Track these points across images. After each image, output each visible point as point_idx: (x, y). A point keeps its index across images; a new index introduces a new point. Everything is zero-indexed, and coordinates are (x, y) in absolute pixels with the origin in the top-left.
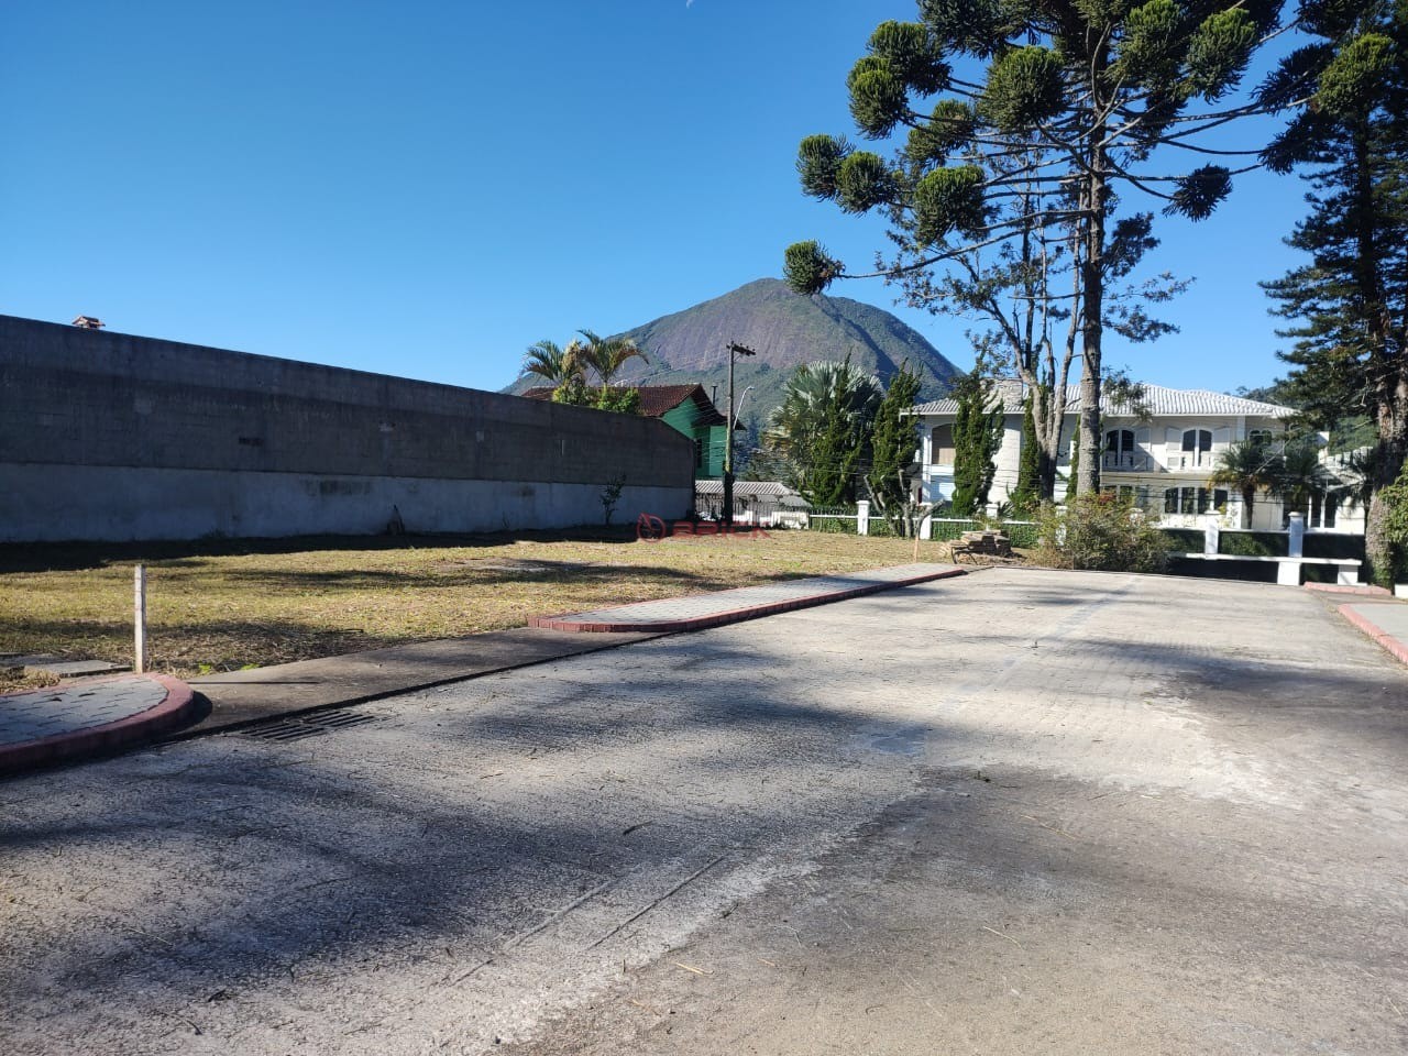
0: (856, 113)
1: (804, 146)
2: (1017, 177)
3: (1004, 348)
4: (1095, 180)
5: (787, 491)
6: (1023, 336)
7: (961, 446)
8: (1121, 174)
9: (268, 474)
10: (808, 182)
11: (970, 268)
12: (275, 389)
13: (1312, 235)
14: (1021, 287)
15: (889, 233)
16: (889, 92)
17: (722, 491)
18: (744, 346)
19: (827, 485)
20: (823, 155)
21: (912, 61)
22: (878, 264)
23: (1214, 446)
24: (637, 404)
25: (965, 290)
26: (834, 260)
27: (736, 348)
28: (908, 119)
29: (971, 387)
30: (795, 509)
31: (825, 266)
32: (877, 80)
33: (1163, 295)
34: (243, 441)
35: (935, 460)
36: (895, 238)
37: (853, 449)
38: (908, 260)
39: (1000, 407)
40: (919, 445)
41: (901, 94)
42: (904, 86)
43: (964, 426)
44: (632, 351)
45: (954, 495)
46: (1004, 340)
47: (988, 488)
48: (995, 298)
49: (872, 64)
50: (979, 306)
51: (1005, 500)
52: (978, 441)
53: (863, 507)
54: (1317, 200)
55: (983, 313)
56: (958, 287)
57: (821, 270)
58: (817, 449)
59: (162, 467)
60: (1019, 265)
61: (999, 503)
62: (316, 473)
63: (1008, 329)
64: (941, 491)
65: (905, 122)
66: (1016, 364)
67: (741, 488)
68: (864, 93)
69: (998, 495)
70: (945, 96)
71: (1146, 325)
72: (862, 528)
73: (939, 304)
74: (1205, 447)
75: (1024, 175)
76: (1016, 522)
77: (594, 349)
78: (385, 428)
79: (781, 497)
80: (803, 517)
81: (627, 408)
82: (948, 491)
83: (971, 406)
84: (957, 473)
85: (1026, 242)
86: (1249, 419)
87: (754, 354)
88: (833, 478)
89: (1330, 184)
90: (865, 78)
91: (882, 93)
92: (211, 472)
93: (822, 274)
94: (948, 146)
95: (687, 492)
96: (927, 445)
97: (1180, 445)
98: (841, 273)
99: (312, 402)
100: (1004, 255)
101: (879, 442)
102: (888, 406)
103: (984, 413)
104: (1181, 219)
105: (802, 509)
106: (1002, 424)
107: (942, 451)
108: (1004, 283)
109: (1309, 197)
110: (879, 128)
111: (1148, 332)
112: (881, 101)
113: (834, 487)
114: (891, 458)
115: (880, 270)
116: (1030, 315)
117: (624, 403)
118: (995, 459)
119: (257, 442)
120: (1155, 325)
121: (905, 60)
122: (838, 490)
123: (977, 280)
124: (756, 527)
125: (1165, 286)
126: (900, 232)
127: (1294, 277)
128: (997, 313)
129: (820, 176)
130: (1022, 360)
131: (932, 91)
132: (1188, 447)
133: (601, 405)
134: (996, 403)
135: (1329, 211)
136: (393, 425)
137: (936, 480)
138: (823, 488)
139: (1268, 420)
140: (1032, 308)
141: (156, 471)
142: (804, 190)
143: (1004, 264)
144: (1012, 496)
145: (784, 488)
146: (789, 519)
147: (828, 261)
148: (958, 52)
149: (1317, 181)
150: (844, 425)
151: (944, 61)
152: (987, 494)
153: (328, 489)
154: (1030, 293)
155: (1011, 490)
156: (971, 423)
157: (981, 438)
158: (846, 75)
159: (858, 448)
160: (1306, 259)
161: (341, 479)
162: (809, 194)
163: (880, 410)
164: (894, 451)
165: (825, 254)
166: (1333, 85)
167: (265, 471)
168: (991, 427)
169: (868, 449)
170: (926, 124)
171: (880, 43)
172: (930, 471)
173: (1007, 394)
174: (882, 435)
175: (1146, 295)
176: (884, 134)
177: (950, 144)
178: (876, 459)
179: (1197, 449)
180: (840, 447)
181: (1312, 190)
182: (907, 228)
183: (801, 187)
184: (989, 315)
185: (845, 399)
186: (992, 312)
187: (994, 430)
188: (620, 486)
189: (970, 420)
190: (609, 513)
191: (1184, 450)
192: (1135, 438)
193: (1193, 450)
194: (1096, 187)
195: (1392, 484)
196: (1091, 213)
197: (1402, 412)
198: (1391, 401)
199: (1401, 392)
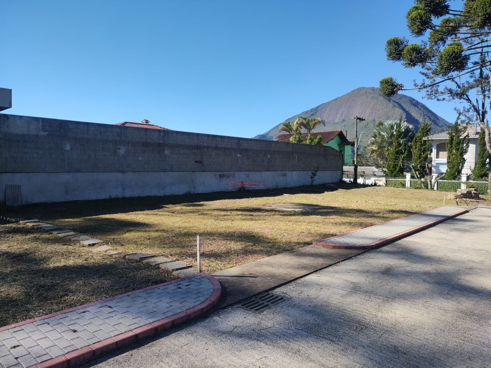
0: (409, 27)
1: (388, 42)
2: (477, 46)
3: (472, 113)
5: (377, 170)
6: (481, 108)
7: (450, 152)
9: (204, 172)
10: (389, 55)
11: (456, 83)
12: (205, 144)
14: (479, 88)
15: (420, 72)
16: (424, 19)
17: (353, 170)
18: (361, 117)
19: (393, 167)
20: (396, 45)
21: (434, 5)
22: (415, 85)
24: (321, 141)
25: (454, 92)
26: (399, 84)
27: (358, 118)
28: (432, 27)
29: (455, 129)
30: (380, 176)
31: (396, 86)
32: (419, 14)
34: (196, 162)
35: (437, 156)
36: (423, 74)
37: (403, 154)
38: (428, 82)
39: (468, 136)
40: (432, 151)
41: (430, 18)
42: (430, 15)
43: (452, 144)
44: (319, 122)
45: (447, 171)
46: (471, 111)
47: (462, 169)
48: (467, 93)
49: (416, 8)
50: (460, 98)
51: (470, 173)
52: (458, 149)
53: (408, 176)
55: (462, 100)
56: (451, 91)
57: (394, 88)
58: (388, 154)
59: (173, 171)
60: (478, 80)
61: (467, 174)
62: (218, 172)
63: (473, 106)
64: (440, 168)
65: (431, 29)
66: (477, 120)
67: (360, 169)
68: (413, 20)
69: (467, 170)
70: (447, 17)
72: (408, 184)
73: (441, 97)
75: (480, 45)
76: (475, 182)
77: (305, 122)
78: (239, 155)
79: (374, 172)
80: (384, 179)
81: (317, 143)
82: (444, 169)
83: (454, 136)
84: (448, 162)
85: (481, 71)
87: (365, 120)
88: (395, 165)
90: (414, 14)
91: (421, 19)
92: (187, 172)
93: (395, 90)
94: (447, 35)
95: (340, 172)
96: (434, 151)
98: (402, 89)
99: (216, 148)
100: (471, 77)
101: (415, 152)
102: (418, 137)
103: (460, 138)
105: (383, 176)
106: (468, 143)
107: (441, 153)
108: (472, 87)
110: (420, 32)
112: (421, 22)
113: (396, 168)
114: (420, 157)
115: (416, 86)
117: (316, 140)
118: (465, 156)
119: (200, 162)
121: (431, 5)
122: (398, 169)
123: (459, 87)
124: (364, 186)
126: (425, 71)
128: (469, 100)
129: (395, 53)
130: (480, 118)
131: (441, 15)
133: (308, 142)
134: (465, 134)
136: (241, 154)
137: (438, 164)
138: (391, 169)
140: (485, 97)
141: (171, 173)
142: (388, 59)
143: (471, 80)
144: (473, 171)
145: (376, 169)
146: (377, 180)
147: (397, 84)
150: (400, 145)
151: (446, 4)
152: (461, 171)
153: (222, 176)
154: (484, 92)
155: (473, 168)
156: (454, 142)
157: (459, 148)
158: (406, 14)
159: (406, 153)
161: (225, 173)
162: (389, 60)
163: (415, 139)
164: (421, 155)
165: (396, 82)
167: (203, 171)
168: (463, 143)
169: (410, 153)
170: (437, 28)
172: (435, 161)
173: (471, 132)
174: (416, 148)
176: (422, 34)
177: (448, 35)
178: (413, 158)
180: (399, 153)
182: (428, 70)
183: (386, 58)
184: (465, 100)
185: (401, 135)
186: (466, 100)
187: (465, 145)
188: (316, 171)
189: (454, 141)
190: (312, 181)
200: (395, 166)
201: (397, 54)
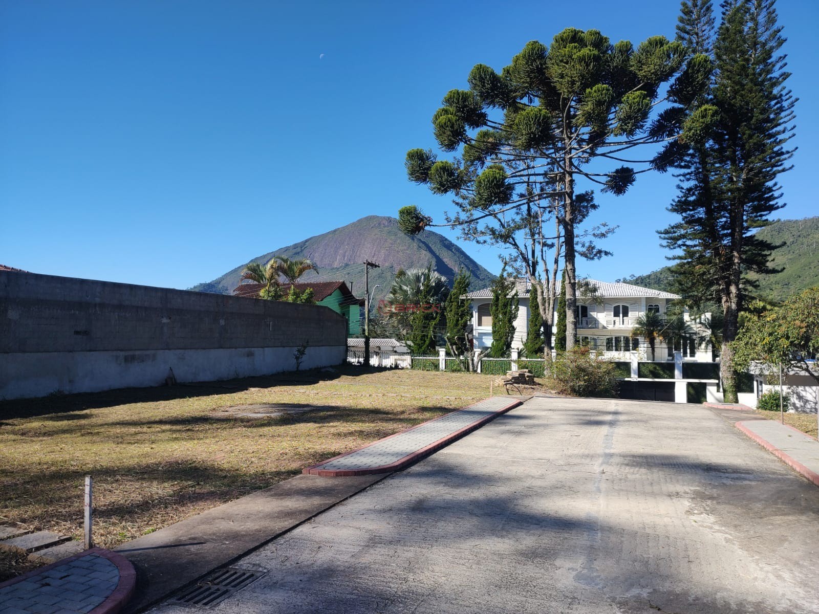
0: (437, 136)
1: (409, 155)
2: (522, 173)
3: (520, 263)
4: (567, 176)
5: (398, 344)
6: (530, 257)
7: (496, 317)
8: (580, 172)
9: (92, 353)
10: (412, 174)
11: (500, 220)
12: (98, 300)
13: (681, 206)
14: (527, 230)
15: (454, 201)
16: (456, 127)
17: (363, 345)
18: (373, 262)
19: (421, 340)
20: (419, 159)
21: (468, 111)
22: (447, 219)
23: (630, 314)
24: (312, 297)
25: (497, 233)
26: (426, 216)
27: (369, 264)
28: (467, 141)
29: (501, 285)
30: (403, 354)
31: (422, 220)
32: (449, 120)
33: (603, 235)
34: (77, 333)
35: (480, 324)
36: (457, 204)
37: (435, 319)
38: (463, 216)
39: (516, 294)
40: (472, 317)
41: (463, 127)
42: (464, 123)
43: (497, 306)
44: (309, 267)
45: (493, 344)
46: (519, 260)
47: (511, 341)
48: (514, 236)
49: (446, 111)
50: (505, 242)
51: (521, 347)
52: (505, 314)
53: (442, 352)
54: (682, 188)
55: (508, 245)
56: (493, 231)
57: (420, 222)
58: (414, 319)
59: (24, 352)
60: (526, 218)
61: (518, 349)
62: (122, 350)
63: (522, 254)
64: (484, 340)
65: (466, 142)
66: (526, 272)
67: (373, 342)
68: (442, 127)
69: (517, 344)
70: (484, 128)
71: (595, 251)
72: (442, 365)
73: (481, 239)
74: (626, 314)
75: (525, 172)
76: (528, 359)
77: (285, 266)
78: (165, 320)
79: (395, 347)
80: (408, 359)
81: (306, 300)
82: (489, 342)
83: (500, 294)
84: (494, 332)
85: (529, 206)
86: (647, 299)
87: (379, 267)
88: (424, 336)
89: (688, 180)
90: (443, 119)
91: (452, 127)
92: (56, 353)
93: (421, 225)
94: (486, 154)
95: (342, 348)
96: (476, 315)
97: (612, 313)
98: (431, 224)
99: (120, 307)
100: (518, 214)
101: (450, 315)
102: (454, 295)
103: (507, 297)
104: (610, 195)
105: (407, 353)
106: (518, 304)
107: (484, 318)
108: (519, 228)
109: (679, 187)
110: (451, 146)
111: (596, 255)
112: (451, 132)
113: (425, 341)
114: (457, 325)
115: (448, 221)
117: (304, 297)
118: (515, 324)
119: (86, 333)
120: (600, 252)
121: (464, 110)
122: (427, 342)
123: (504, 227)
124: (381, 369)
125: (603, 230)
126: (460, 201)
127: (673, 228)
128: (515, 245)
129: (418, 171)
130: (530, 271)
131: (478, 126)
132: (616, 314)
133: (290, 299)
134: (514, 292)
135: (689, 193)
136: (170, 318)
137: (482, 335)
138: (419, 341)
139: (657, 299)
140: (534, 242)
141: (21, 354)
142: (409, 179)
143: (518, 218)
144: (525, 345)
145: (397, 342)
146: (399, 360)
147: (423, 217)
149: (682, 178)
151: (483, 111)
152: (511, 344)
153: (129, 360)
154: (533, 235)
155: (524, 340)
156: (500, 304)
157: (506, 312)
158: (432, 117)
159: (438, 318)
160: (678, 218)
161: (137, 353)
162: (412, 180)
163: (449, 297)
164: (458, 320)
165: (422, 213)
166: (690, 129)
167: (90, 351)
168: (511, 305)
169: (443, 318)
170: (473, 142)
171: (449, 101)
172: (477, 330)
173: (521, 289)
174: (451, 311)
175: (594, 234)
176: (453, 148)
177: (487, 153)
178: (448, 325)
179: (621, 315)
180: (428, 318)
181: (680, 183)
182: (464, 199)
183: (407, 177)
184: (511, 246)
185: (430, 290)
186: (512, 244)
187: (514, 307)
188: (305, 347)
189: (500, 301)
190: (298, 364)
191: (615, 316)
192: (588, 310)
193: (619, 316)
194: (568, 179)
195: (733, 340)
196: (566, 192)
197: (734, 300)
198: (728, 293)
199: (733, 289)
200: (423, 338)
201: (422, 174)
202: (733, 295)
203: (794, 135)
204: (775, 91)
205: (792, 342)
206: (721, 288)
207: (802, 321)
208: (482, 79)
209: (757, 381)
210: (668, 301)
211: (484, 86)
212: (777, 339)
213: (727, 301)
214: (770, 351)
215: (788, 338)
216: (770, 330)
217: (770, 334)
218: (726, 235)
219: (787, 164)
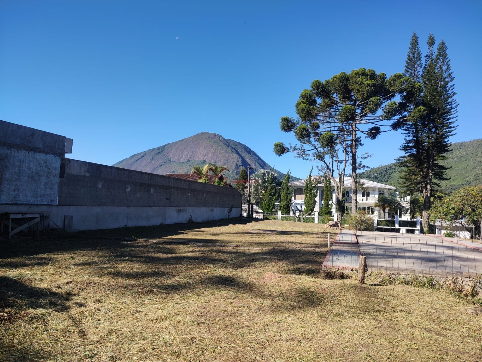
1: (282, 119)
4: (354, 132)
7: (306, 196)
8: (359, 130)
10: (282, 128)
13: (405, 148)
19: (268, 206)
20: (287, 122)
23: (370, 196)
31: (285, 149)
34: (167, 199)
39: (317, 184)
43: (307, 189)
46: (326, 169)
47: (314, 208)
48: (324, 157)
49: (303, 102)
50: (320, 160)
53: (280, 212)
54: (407, 140)
55: (322, 162)
59: (154, 206)
61: (318, 212)
62: (178, 207)
63: (327, 166)
74: (368, 196)
78: (189, 194)
83: (309, 184)
84: (305, 203)
86: (379, 188)
88: (270, 204)
89: (409, 136)
92: (162, 207)
93: (285, 151)
97: (362, 195)
98: (290, 151)
101: (282, 194)
107: (297, 196)
109: (405, 140)
111: (362, 167)
113: (270, 207)
116: (333, 162)
120: (364, 166)
125: (366, 156)
127: (401, 157)
128: (324, 161)
129: (286, 127)
130: (331, 174)
132: (364, 196)
135: (409, 142)
136: (191, 193)
139: (384, 189)
140: (333, 160)
146: (257, 216)
148: (320, 98)
149: (406, 135)
153: (180, 211)
157: (312, 193)
160: (403, 153)
166: (413, 116)
167: (170, 207)
171: (303, 97)
172: (293, 201)
174: (283, 192)
175: (362, 158)
179: (366, 196)
181: (405, 137)
183: (280, 129)
187: (315, 191)
188: (232, 208)
189: (309, 188)
190: (229, 216)
191: (363, 197)
192: (349, 193)
193: (365, 197)
194: (354, 133)
195: (429, 210)
196: (353, 140)
197: (429, 192)
198: (426, 189)
199: (428, 187)
201: (288, 128)
202: (428, 190)
203: (457, 120)
204: (450, 100)
205: (456, 211)
206: (423, 186)
207: (460, 202)
208: (318, 87)
209: (438, 229)
210: (389, 189)
211: (318, 90)
212: (449, 210)
213: (426, 192)
214: (446, 215)
215: (454, 209)
216: (446, 206)
217: (446, 208)
218: (426, 162)
219: (453, 133)
